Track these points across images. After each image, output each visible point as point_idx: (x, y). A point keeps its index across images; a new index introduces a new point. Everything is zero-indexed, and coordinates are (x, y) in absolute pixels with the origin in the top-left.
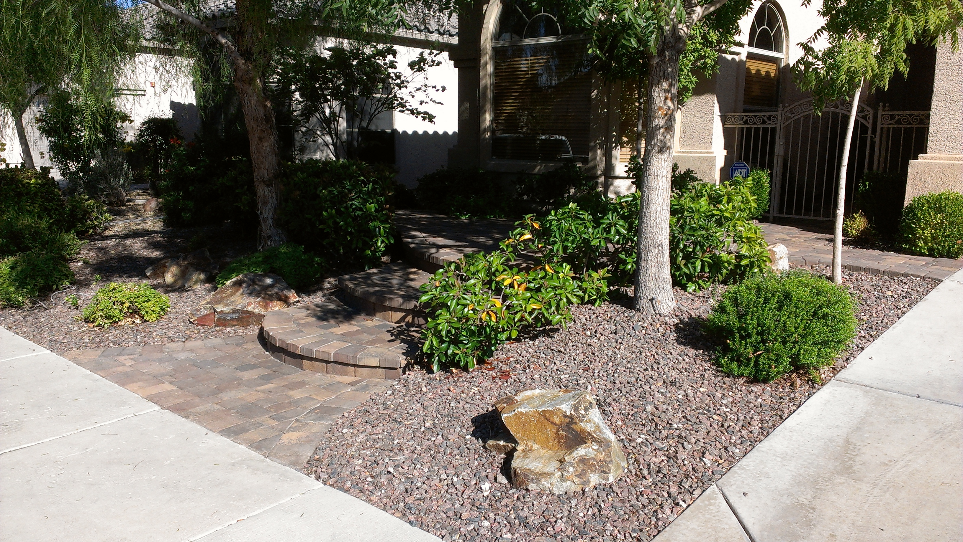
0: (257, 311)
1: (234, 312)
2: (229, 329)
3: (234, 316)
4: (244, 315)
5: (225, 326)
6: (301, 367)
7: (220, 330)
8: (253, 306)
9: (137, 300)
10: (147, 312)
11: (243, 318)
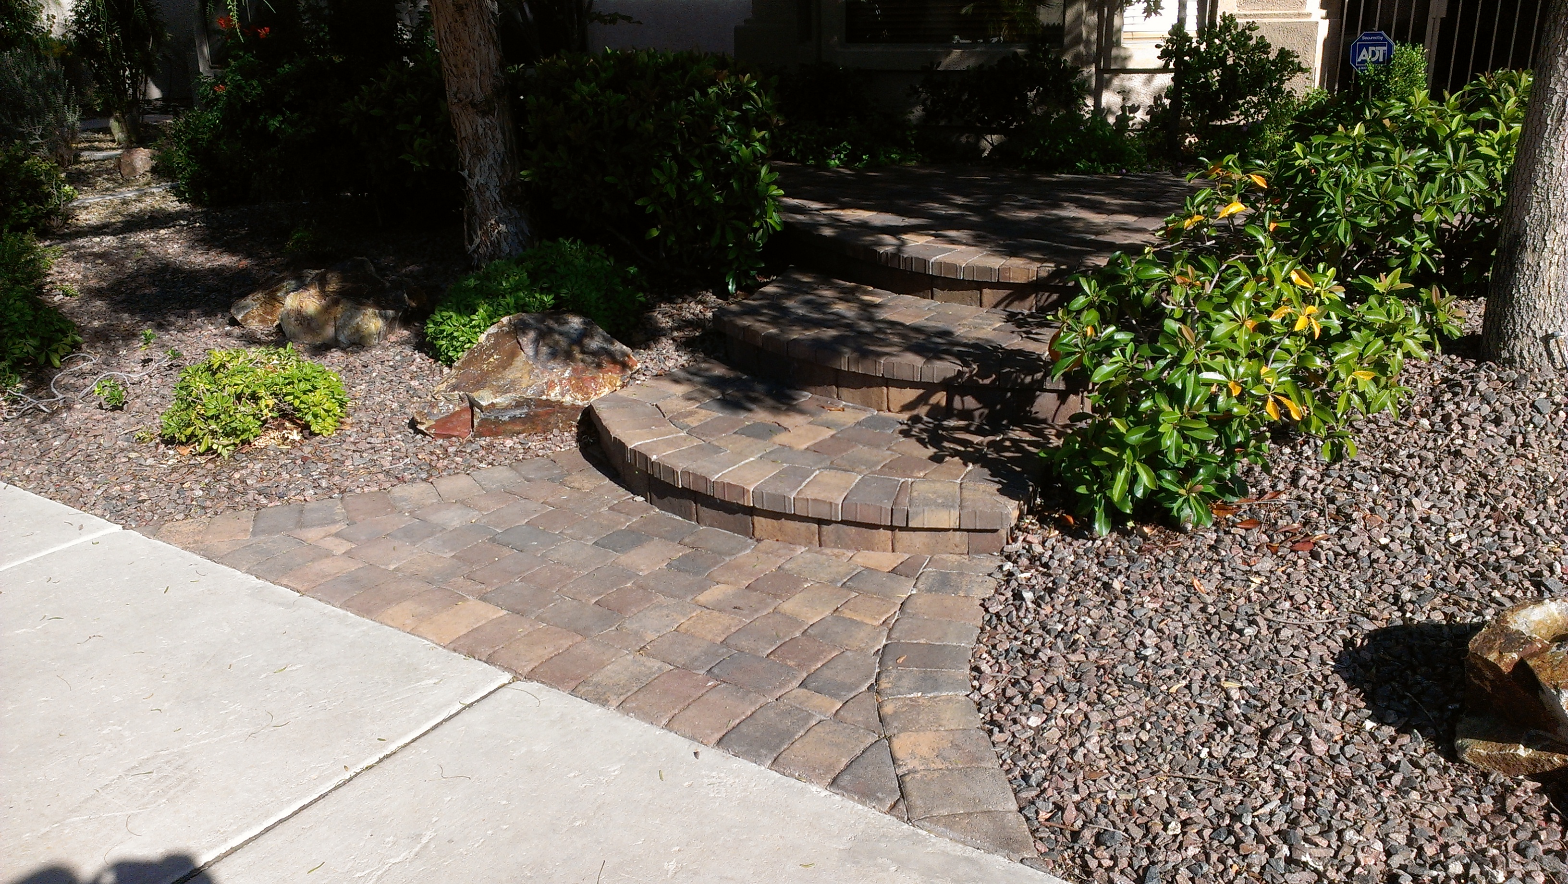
0: (568, 399)
1: (519, 405)
2: (509, 443)
3: (518, 412)
4: (539, 410)
5: (495, 434)
6: (750, 533)
7: (491, 446)
8: (558, 389)
9: (289, 389)
10: (315, 416)
11: (536, 415)
